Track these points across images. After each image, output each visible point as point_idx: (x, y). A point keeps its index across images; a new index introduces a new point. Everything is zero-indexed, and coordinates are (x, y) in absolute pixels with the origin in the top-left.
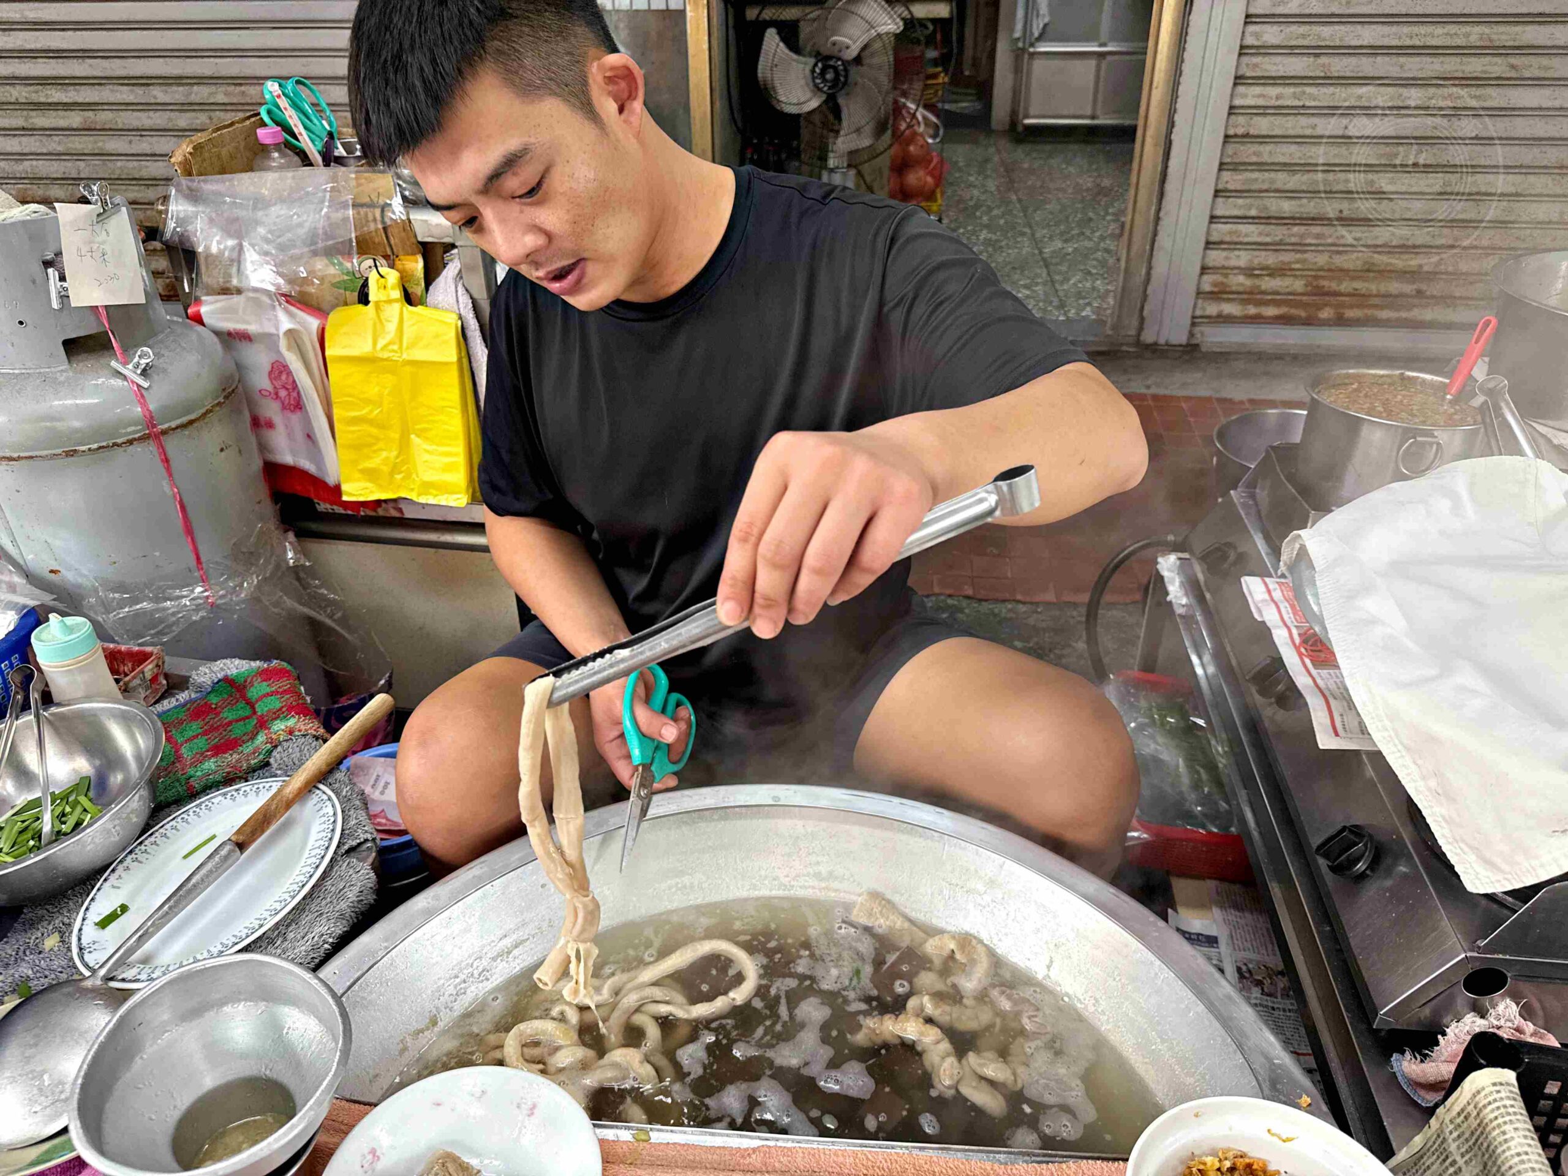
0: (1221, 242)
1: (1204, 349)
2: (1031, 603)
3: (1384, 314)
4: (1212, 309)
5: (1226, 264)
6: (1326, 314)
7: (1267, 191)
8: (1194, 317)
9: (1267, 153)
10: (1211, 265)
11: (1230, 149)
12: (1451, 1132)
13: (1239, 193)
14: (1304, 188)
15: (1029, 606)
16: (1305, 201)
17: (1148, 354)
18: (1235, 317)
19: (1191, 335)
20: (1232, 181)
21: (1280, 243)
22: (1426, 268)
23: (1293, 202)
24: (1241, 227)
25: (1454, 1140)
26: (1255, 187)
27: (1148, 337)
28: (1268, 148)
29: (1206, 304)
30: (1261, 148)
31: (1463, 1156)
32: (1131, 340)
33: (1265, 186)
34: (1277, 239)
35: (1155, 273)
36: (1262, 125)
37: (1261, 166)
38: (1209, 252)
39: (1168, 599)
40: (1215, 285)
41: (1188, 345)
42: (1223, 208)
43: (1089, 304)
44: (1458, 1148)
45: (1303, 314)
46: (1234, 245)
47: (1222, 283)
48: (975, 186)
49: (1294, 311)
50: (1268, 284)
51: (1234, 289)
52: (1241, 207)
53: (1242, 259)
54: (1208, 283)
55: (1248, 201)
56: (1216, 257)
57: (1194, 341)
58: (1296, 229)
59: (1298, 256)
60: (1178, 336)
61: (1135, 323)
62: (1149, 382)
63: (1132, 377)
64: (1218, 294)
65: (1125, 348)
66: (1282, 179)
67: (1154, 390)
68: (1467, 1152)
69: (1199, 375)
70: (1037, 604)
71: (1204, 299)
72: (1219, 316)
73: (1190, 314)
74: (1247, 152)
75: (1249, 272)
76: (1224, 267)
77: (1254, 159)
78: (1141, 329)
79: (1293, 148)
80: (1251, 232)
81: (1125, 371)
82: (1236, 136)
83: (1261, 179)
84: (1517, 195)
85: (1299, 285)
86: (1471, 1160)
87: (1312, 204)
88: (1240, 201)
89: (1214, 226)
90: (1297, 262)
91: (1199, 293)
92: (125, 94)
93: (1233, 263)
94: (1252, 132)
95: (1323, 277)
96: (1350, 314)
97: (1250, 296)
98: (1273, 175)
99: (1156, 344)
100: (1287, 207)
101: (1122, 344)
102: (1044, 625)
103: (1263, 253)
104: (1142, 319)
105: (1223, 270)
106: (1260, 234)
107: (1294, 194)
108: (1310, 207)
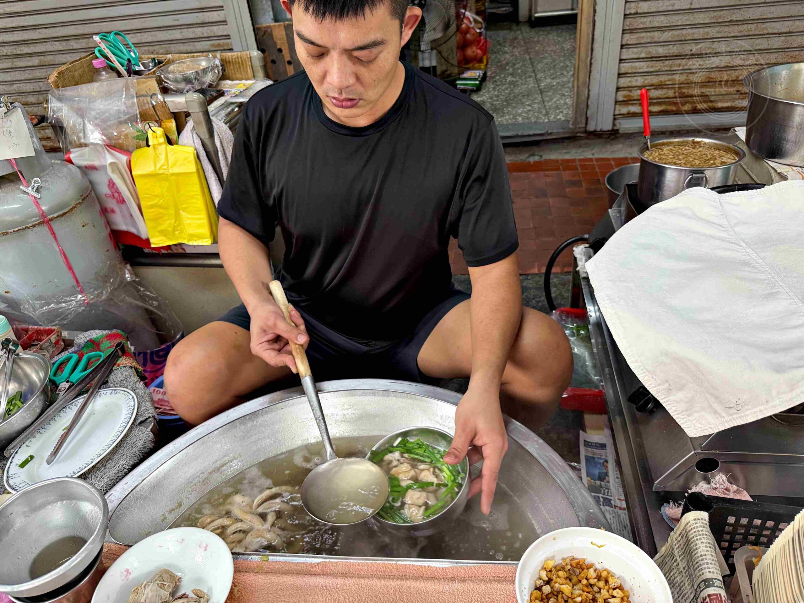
0: (626, 73)
1: (621, 132)
2: (525, 275)
3: (720, 105)
4: (624, 110)
5: (630, 85)
6: (686, 108)
7: (649, 43)
8: (614, 115)
9: (647, 22)
10: (622, 86)
11: (628, 21)
12: (675, 545)
13: (635, 45)
14: (670, 39)
15: (524, 276)
16: (671, 46)
17: (592, 137)
18: (637, 113)
19: (614, 125)
20: (630, 39)
21: (659, 71)
22: (740, 78)
23: (665, 48)
24: (637, 64)
25: (677, 549)
26: (643, 41)
27: (591, 128)
28: (649, 19)
29: (621, 108)
30: (644, 20)
31: (680, 557)
32: (583, 130)
33: (649, 41)
34: (657, 69)
35: (591, 93)
36: (644, 7)
37: (646, 30)
38: (620, 79)
39: (578, 269)
40: (625, 97)
41: (613, 130)
42: (626, 54)
43: (562, 112)
44: (678, 553)
45: (674, 109)
46: (634, 74)
47: (629, 96)
48: (507, 53)
49: (669, 108)
50: (654, 93)
51: (635, 98)
52: (636, 53)
53: (639, 81)
54: (621, 96)
55: (640, 49)
56: (624, 82)
57: (616, 128)
58: (667, 62)
59: (670, 77)
60: (608, 127)
61: (584, 121)
62: (593, 152)
63: (585, 149)
64: (626, 102)
65: (579, 134)
66: (657, 36)
67: (597, 156)
68: (682, 555)
69: (620, 146)
70: (528, 275)
71: (620, 105)
72: (629, 113)
73: (612, 114)
74: (638, 23)
75: (643, 88)
76: (629, 87)
77: (641, 26)
78: (586, 124)
79: (663, 18)
80: (643, 66)
81: (581, 146)
82: (630, 14)
83: (646, 37)
84: (790, 32)
85: (671, 93)
86: (683, 559)
87: (675, 48)
88: (635, 50)
89: (622, 65)
90: (669, 80)
91: (616, 102)
92: (58, 46)
93: (634, 84)
94: (639, 11)
95: (684, 88)
96: (699, 106)
98: (652, 34)
99: (595, 131)
100: (661, 51)
101: (577, 133)
102: (531, 285)
103: (650, 77)
104: (587, 119)
105: (629, 88)
106: (648, 67)
107: (665, 43)
108: (674, 50)
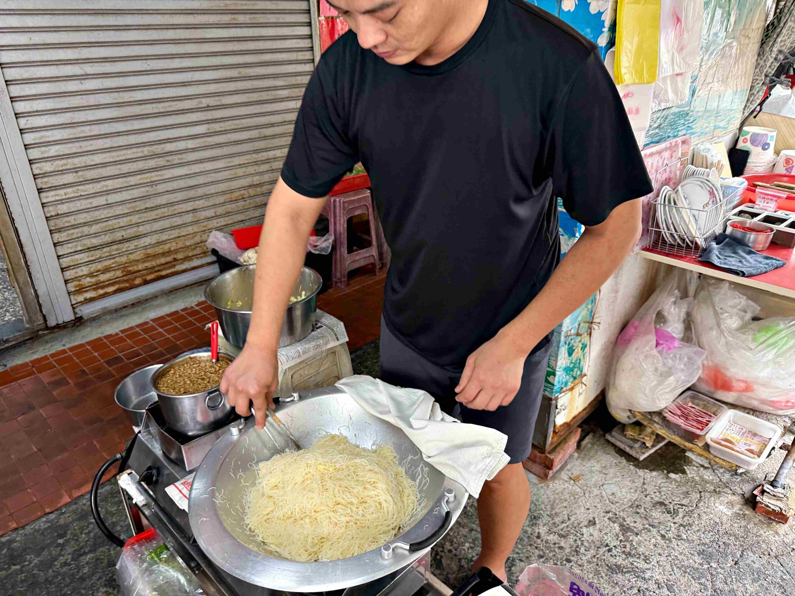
0: (69, 267)
1: (85, 318)
3: (164, 273)
4: (81, 298)
5: (77, 275)
6: (138, 281)
7: (81, 237)
8: (72, 305)
9: (72, 220)
10: (69, 278)
11: (52, 223)
13: (67, 242)
14: (100, 230)
16: (103, 236)
17: (56, 330)
18: (94, 298)
19: (75, 313)
20: (61, 237)
21: (100, 258)
22: (172, 249)
23: (98, 238)
24: (76, 257)
26: (74, 237)
27: (52, 323)
28: (72, 218)
29: (76, 297)
30: (69, 219)
32: (43, 326)
33: (80, 235)
34: (97, 257)
35: (40, 293)
36: (63, 208)
37: (74, 227)
38: (64, 273)
40: (76, 286)
41: (76, 318)
42: (61, 251)
45: (127, 285)
46: (76, 266)
47: (80, 285)
49: (122, 285)
50: (103, 278)
51: (87, 285)
52: (71, 248)
53: (85, 270)
54: (72, 287)
55: (74, 244)
56: (69, 274)
57: (79, 316)
58: (105, 250)
59: (112, 261)
60: (69, 316)
61: (41, 318)
62: (63, 343)
63: (53, 343)
64: (80, 290)
65: (41, 333)
66: (87, 230)
67: (69, 346)
69: (89, 329)
71: (74, 295)
72: (86, 299)
73: (70, 304)
74: (62, 222)
75: (91, 275)
76: (77, 277)
77: (67, 224)
78: (45, 320)
79: (85, 215)
80: (83, 257)
81: (47, 342)
82: (52, 216)
83: (76, 232)
85: (119, 273)
87: (107, 237)
88: (69, 245)
89: (61, 260)
90: (113, 263)
91: (69, 293)
93: (81, 274)
94: (60, 213)
95: (129, 266)
96: (149, 278)
97: (97, 286)
98: (81, 229)
99: (58, 324)
100: (95, 241)
101: (38, 331)
103: (94, 265)
104: (44, 317)
105: (77, 278)
106: (88, 257)
107: (96, 235)
108: (107, 238)
